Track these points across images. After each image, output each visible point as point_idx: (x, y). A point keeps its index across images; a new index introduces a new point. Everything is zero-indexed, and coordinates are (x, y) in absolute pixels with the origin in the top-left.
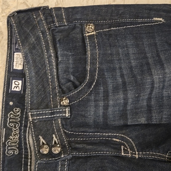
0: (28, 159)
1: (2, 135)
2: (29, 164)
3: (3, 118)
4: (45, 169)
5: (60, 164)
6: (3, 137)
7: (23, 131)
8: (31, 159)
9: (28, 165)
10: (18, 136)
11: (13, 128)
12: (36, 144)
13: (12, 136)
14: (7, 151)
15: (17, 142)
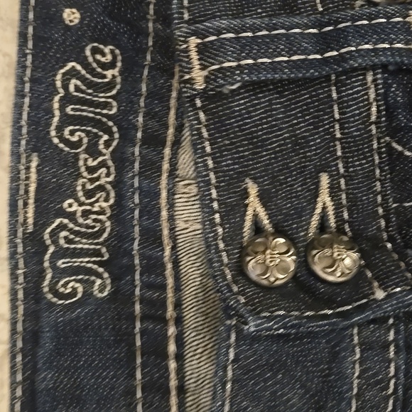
0: (165, 322)
1: (22, 192)
2: (172, 348)
3: (23, 96)
4: (278, 371)
5: (356, 339)
6: (26, 204)
7: (137, 165)
8: (179, 321)
9: (165, 356)
10: (106, 200)
11: (83, 156)
12: (220, 230)
13: (77, 200)
14: (53, 278)
15: (102, 231)
